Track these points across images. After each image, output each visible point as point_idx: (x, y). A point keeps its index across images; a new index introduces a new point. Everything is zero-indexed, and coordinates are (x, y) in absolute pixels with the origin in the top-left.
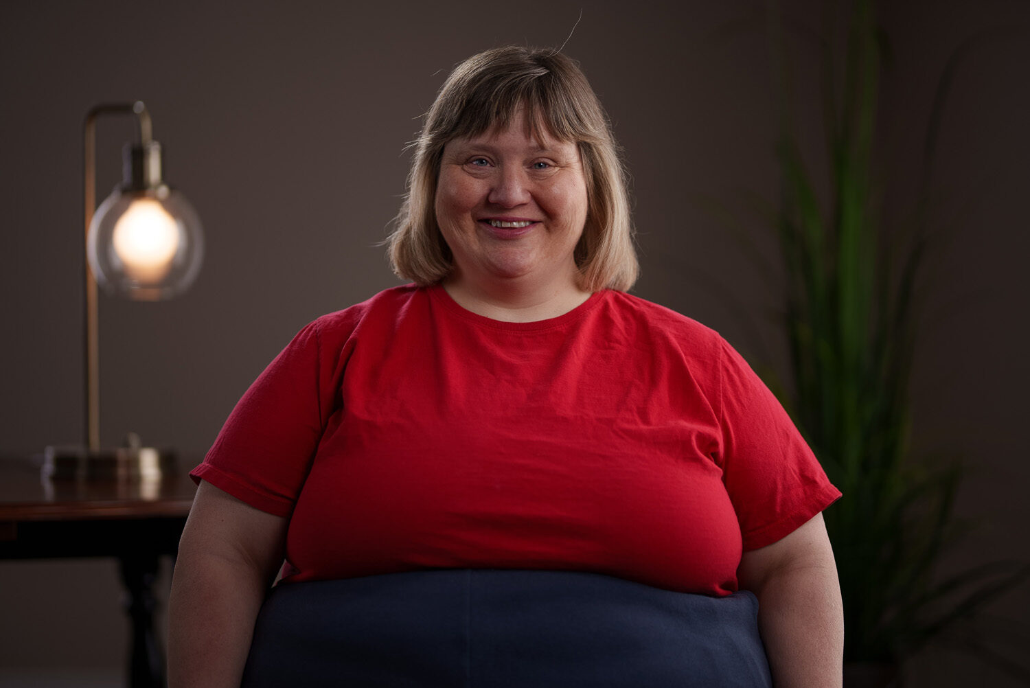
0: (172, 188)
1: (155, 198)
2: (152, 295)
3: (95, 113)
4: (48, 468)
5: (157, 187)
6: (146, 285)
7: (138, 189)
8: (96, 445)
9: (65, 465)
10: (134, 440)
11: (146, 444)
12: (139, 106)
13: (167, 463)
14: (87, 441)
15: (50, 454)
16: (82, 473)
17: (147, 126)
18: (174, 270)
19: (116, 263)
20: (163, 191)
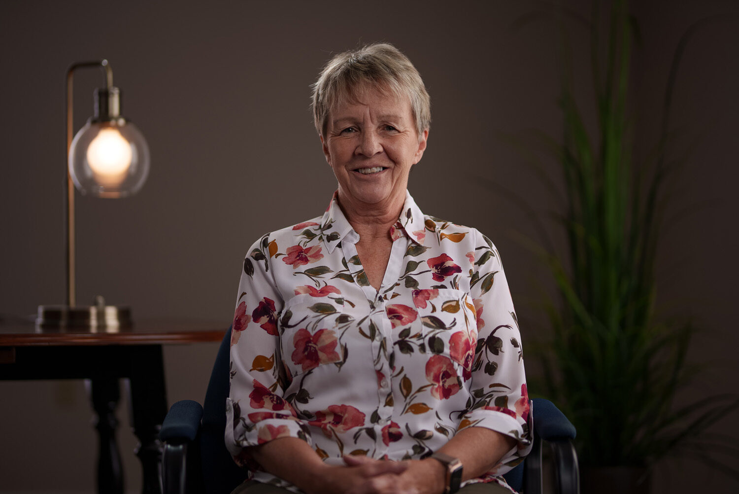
0: (127, 121)
1: (117, 127)
2: (115, 195)
3: (73, 68)
4: (40, 320)
5: (117, 119)
6: (109, 189)
7: (103, 120)
8: (73, 304)
9: (52, 316)
10: (101, 300)
11: (108, 303)
12: (105, 62)
13: (124, 316)
14: (68, 302)
15: (41, 310)
16: (63, 323)
17: (110, 76)
18: (130, 177)
19: (89, 174)
20: (122, 122)
